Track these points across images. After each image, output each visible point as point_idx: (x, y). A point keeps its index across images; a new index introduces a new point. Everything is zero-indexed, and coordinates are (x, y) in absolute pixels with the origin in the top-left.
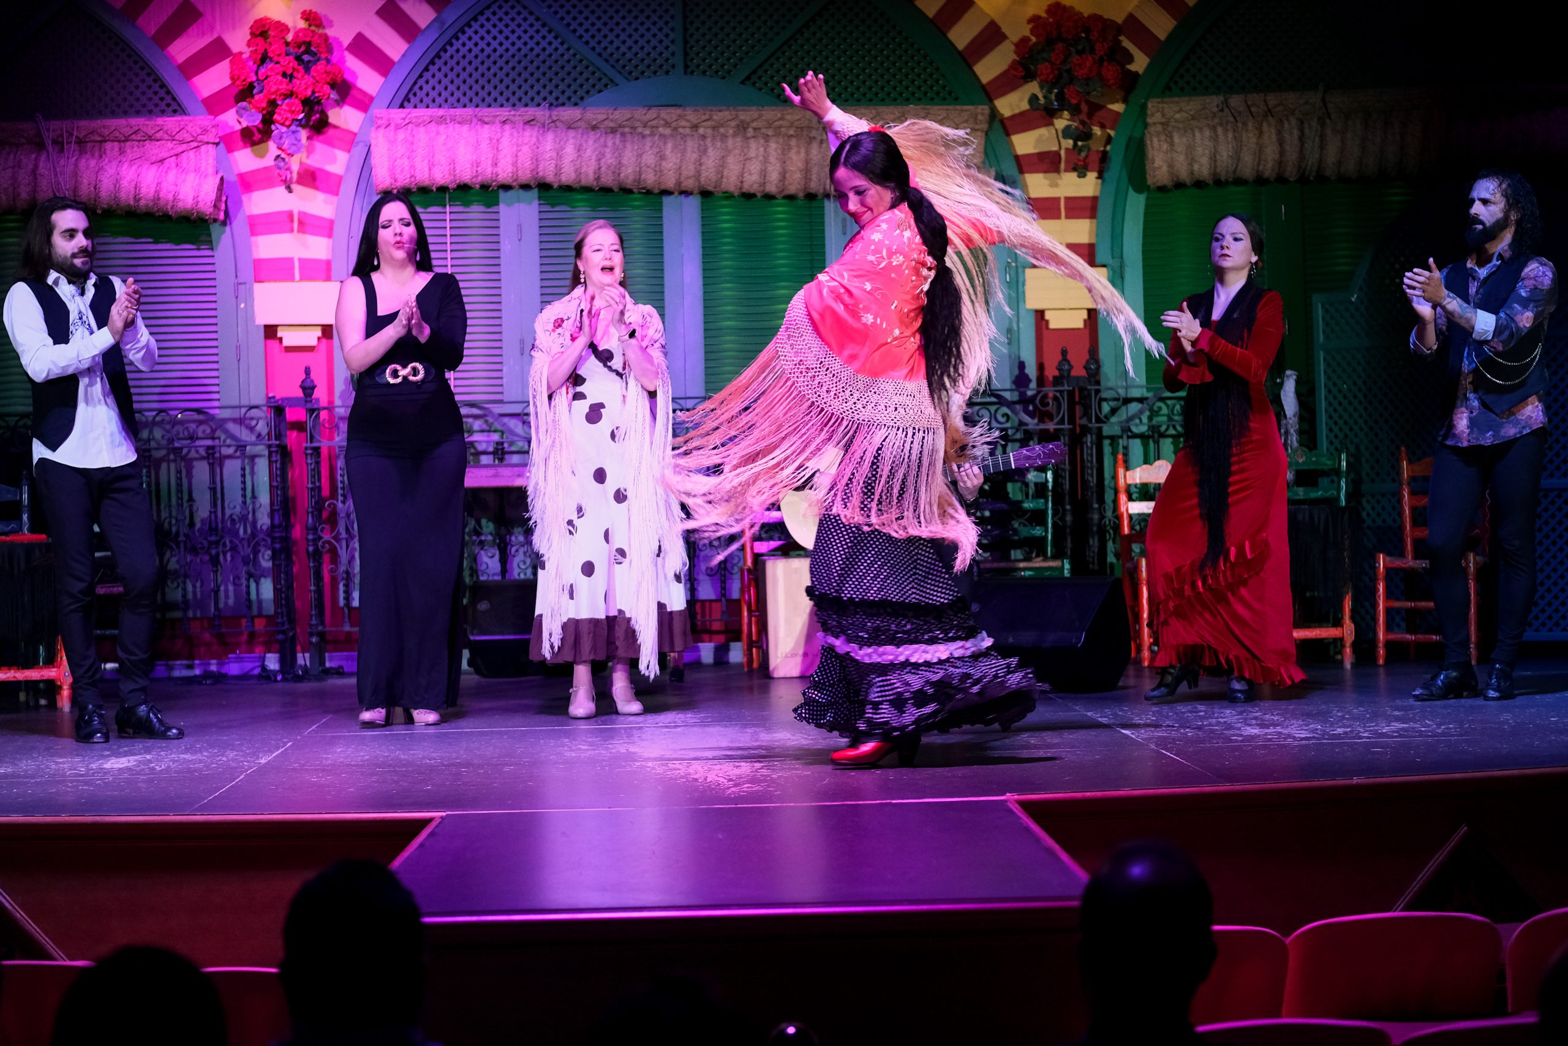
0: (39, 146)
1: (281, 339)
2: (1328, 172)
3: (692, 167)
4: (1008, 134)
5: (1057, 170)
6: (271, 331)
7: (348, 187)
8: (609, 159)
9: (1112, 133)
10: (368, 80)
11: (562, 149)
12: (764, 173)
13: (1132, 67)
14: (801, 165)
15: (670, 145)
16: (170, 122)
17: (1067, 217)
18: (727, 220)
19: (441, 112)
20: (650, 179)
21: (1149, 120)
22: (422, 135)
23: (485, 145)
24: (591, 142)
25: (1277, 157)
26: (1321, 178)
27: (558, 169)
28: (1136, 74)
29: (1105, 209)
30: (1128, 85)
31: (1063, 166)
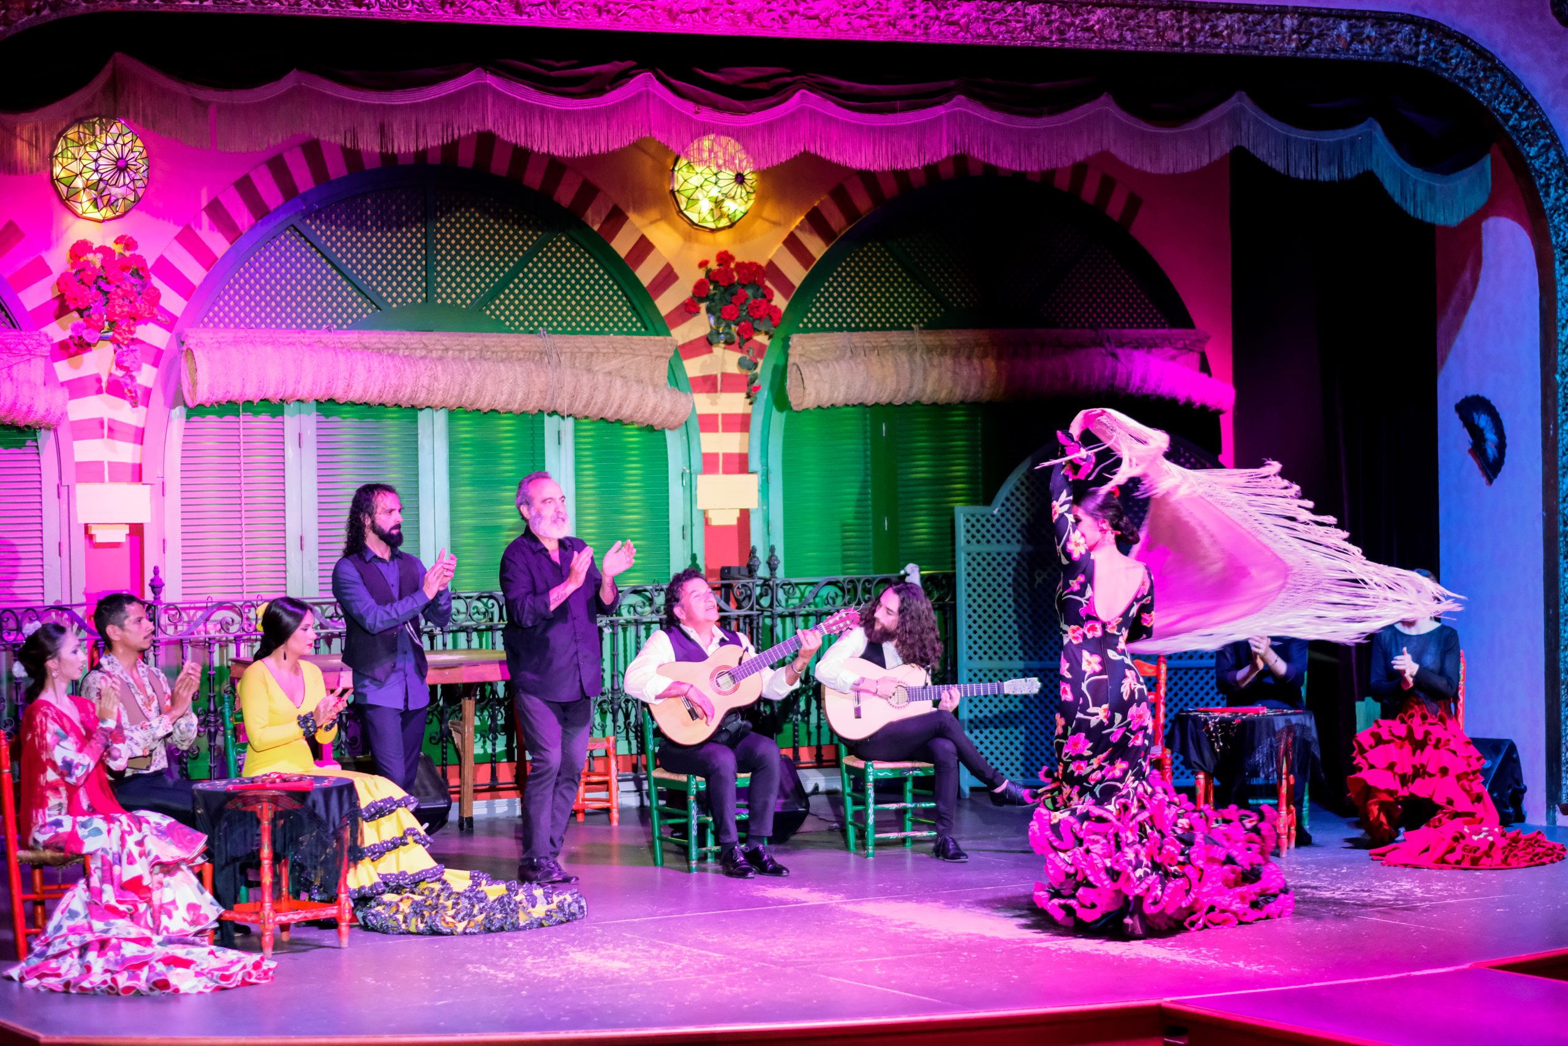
1: (92, 536)
5: (716, 391)
6: (87, 530)
8: (392, 380)
11: (355, 369)
14: (541, 387)
15: (441, 367)
16: (9, 336)
17: (724, 430)
21: (792, 352)
22: (236, 354)
24: (378, 364)
25: (893, 387)
29: (756, 423)
31: (718, 388)
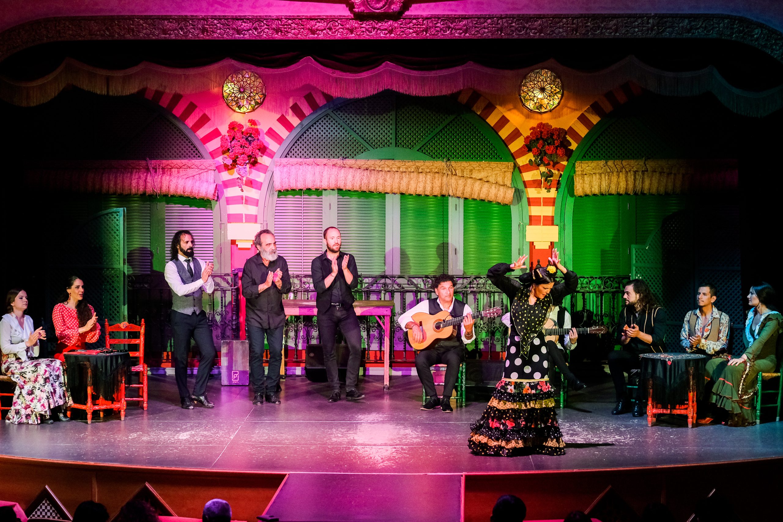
0: (147, 170)
1: (237, 245)
2: (645, 192)
3: (397, 185)
4: (521, 172)
5: (540, 188)
6: (233, 242)
7: (264, 187)
8: (365, 181)
9: (562, 173)
10: (273, 145)
11: (347, 176)
12: (425, 188)
13: (570, 148)
14: (439, 185)
15: (388, 176)
16: (197, 162)
17: (544, 205)
18: (411, 204)
19: (301, 160)
20: (380, 189)
21: (576, 169)
22: (293, 169)
23: (317, 174)
24: (358, 174)
25: (625, 186)
26: (643, 194)
27: (345, 184)
28: (572, 151)
29: (558, 203)
30: (569, 154)
31: (542, 185)
